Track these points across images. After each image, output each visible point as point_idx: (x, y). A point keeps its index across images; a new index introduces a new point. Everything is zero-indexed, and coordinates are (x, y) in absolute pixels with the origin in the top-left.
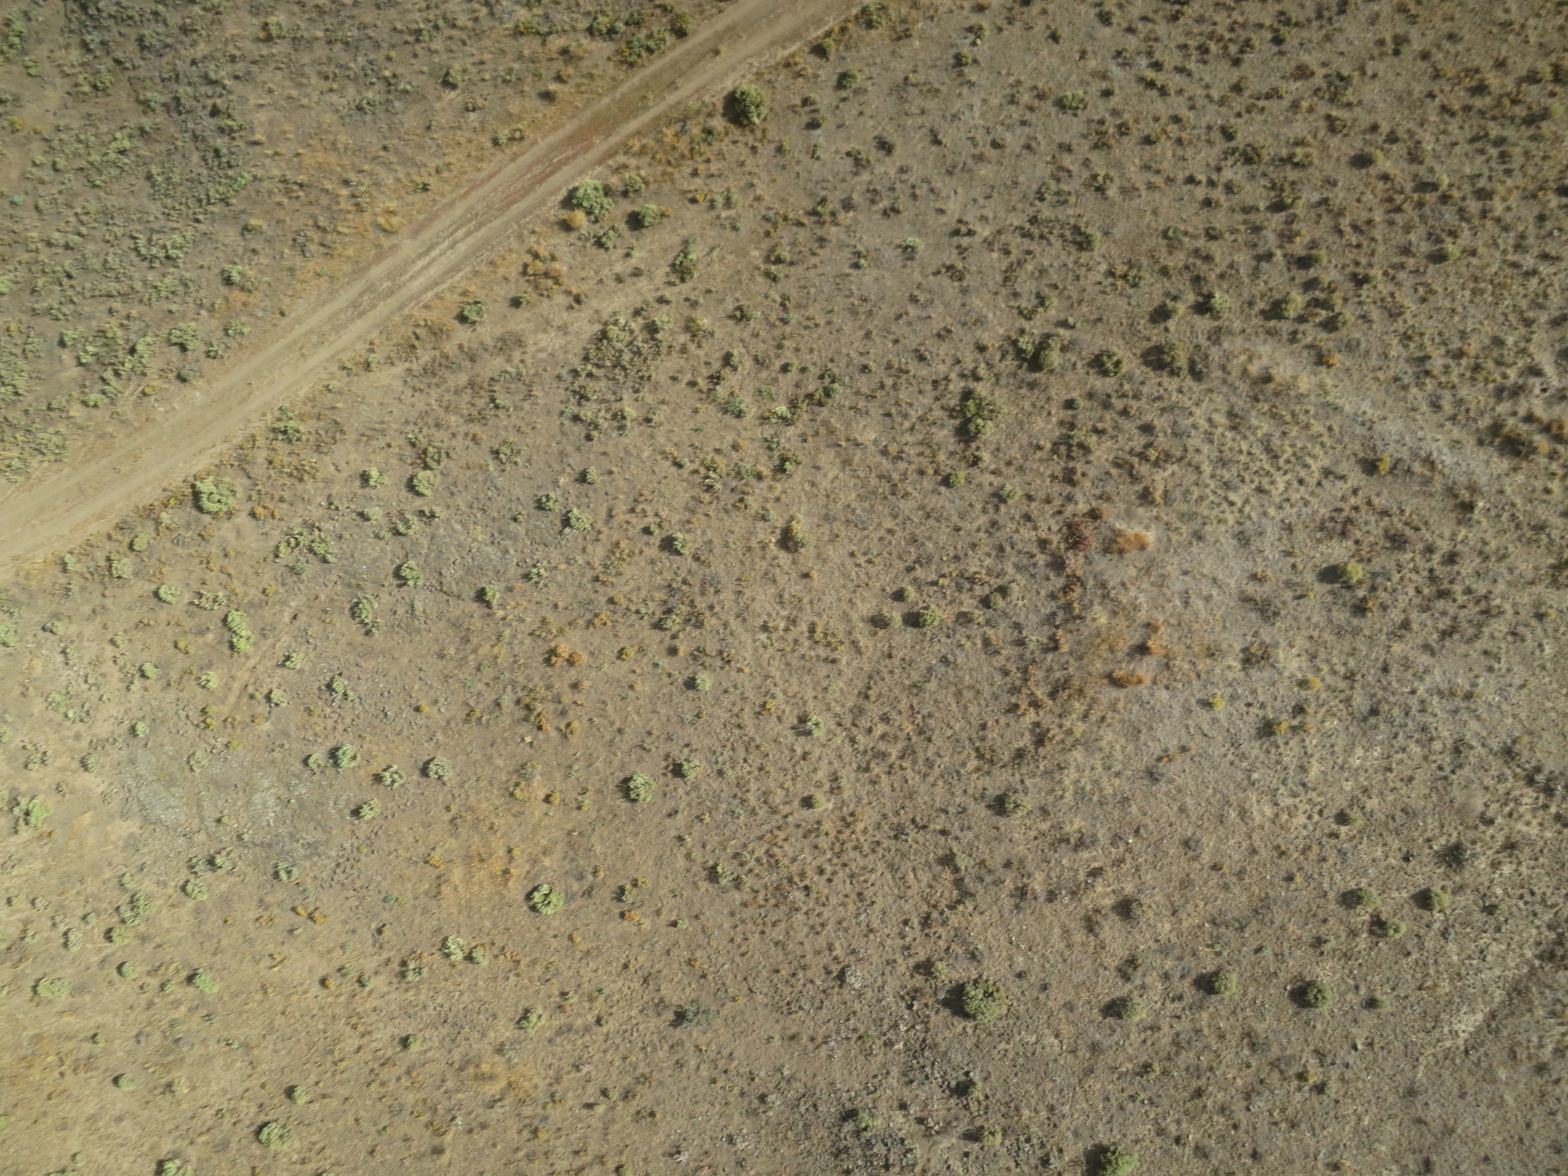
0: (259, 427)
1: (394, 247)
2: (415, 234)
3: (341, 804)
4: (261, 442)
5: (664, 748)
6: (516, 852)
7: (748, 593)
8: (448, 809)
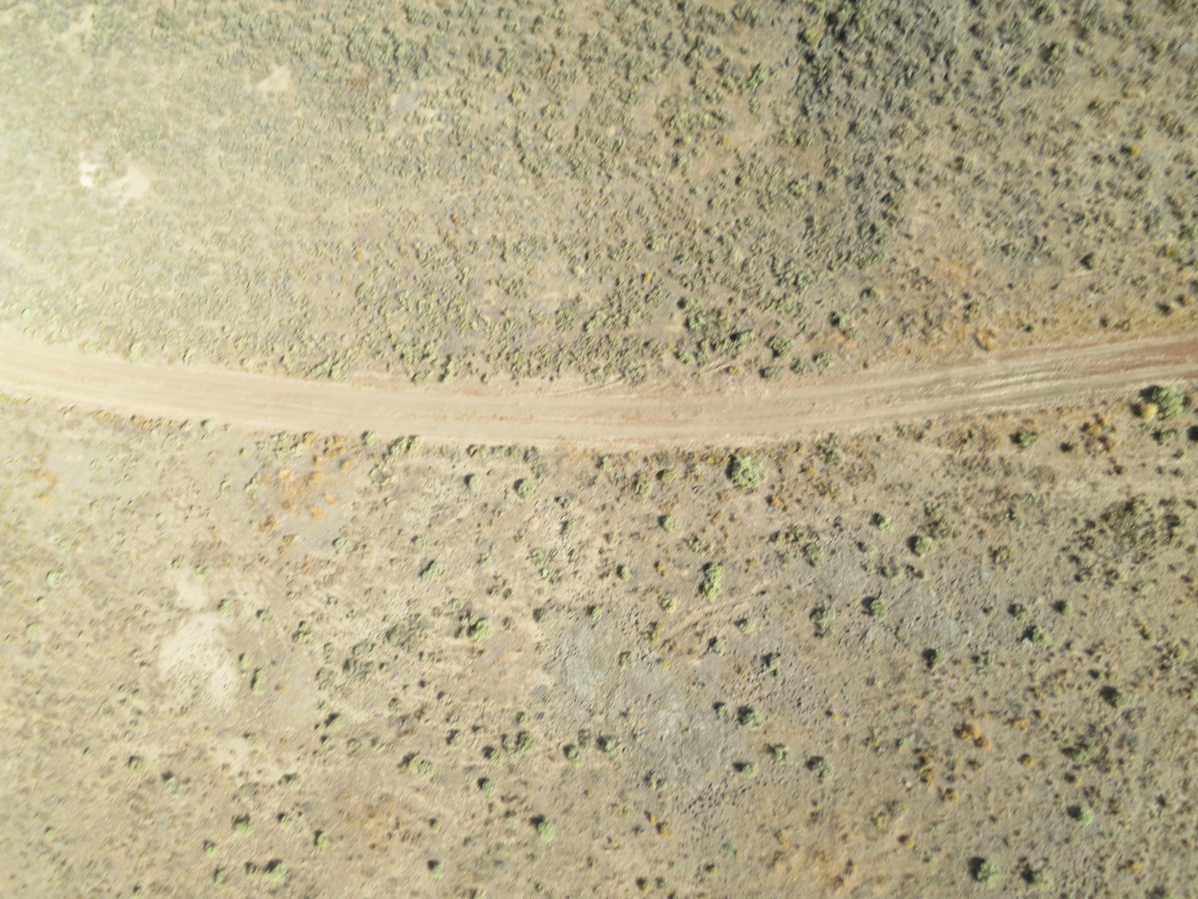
0: (806, 438)
1: (979, 360)
2: (1002, 358)
3: (729, 754)
4: (804, 451)
5: (1024, 851)
6: (855, 868)
7: (1158, 765)
8: (815, 803)
